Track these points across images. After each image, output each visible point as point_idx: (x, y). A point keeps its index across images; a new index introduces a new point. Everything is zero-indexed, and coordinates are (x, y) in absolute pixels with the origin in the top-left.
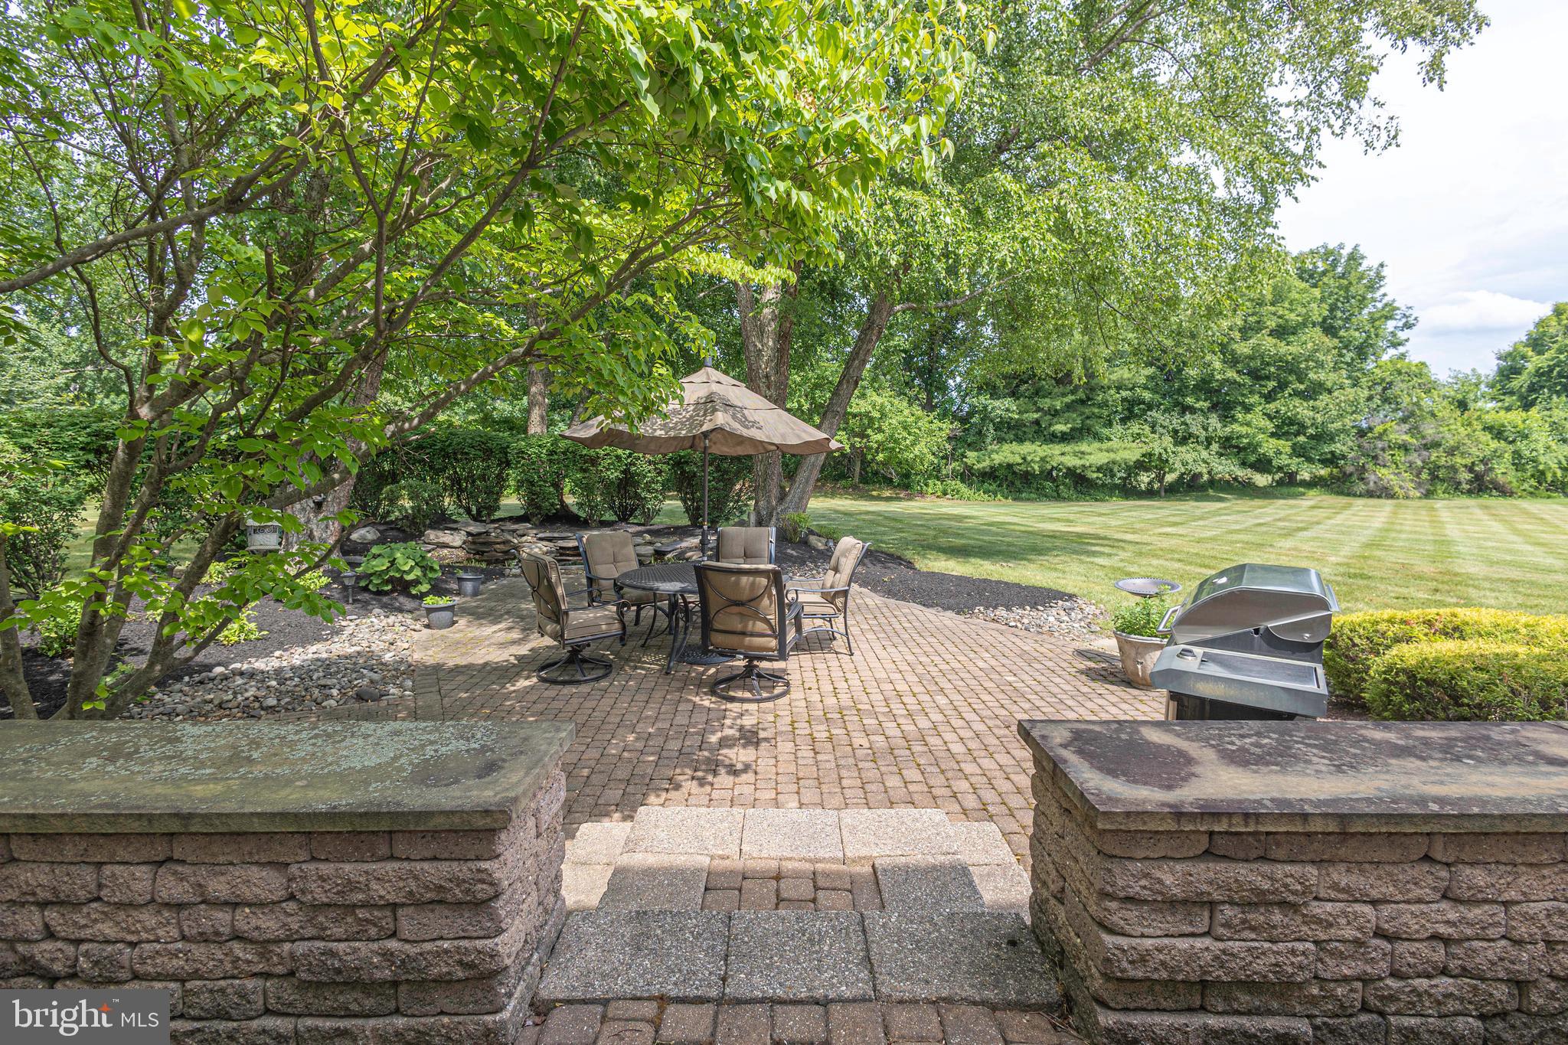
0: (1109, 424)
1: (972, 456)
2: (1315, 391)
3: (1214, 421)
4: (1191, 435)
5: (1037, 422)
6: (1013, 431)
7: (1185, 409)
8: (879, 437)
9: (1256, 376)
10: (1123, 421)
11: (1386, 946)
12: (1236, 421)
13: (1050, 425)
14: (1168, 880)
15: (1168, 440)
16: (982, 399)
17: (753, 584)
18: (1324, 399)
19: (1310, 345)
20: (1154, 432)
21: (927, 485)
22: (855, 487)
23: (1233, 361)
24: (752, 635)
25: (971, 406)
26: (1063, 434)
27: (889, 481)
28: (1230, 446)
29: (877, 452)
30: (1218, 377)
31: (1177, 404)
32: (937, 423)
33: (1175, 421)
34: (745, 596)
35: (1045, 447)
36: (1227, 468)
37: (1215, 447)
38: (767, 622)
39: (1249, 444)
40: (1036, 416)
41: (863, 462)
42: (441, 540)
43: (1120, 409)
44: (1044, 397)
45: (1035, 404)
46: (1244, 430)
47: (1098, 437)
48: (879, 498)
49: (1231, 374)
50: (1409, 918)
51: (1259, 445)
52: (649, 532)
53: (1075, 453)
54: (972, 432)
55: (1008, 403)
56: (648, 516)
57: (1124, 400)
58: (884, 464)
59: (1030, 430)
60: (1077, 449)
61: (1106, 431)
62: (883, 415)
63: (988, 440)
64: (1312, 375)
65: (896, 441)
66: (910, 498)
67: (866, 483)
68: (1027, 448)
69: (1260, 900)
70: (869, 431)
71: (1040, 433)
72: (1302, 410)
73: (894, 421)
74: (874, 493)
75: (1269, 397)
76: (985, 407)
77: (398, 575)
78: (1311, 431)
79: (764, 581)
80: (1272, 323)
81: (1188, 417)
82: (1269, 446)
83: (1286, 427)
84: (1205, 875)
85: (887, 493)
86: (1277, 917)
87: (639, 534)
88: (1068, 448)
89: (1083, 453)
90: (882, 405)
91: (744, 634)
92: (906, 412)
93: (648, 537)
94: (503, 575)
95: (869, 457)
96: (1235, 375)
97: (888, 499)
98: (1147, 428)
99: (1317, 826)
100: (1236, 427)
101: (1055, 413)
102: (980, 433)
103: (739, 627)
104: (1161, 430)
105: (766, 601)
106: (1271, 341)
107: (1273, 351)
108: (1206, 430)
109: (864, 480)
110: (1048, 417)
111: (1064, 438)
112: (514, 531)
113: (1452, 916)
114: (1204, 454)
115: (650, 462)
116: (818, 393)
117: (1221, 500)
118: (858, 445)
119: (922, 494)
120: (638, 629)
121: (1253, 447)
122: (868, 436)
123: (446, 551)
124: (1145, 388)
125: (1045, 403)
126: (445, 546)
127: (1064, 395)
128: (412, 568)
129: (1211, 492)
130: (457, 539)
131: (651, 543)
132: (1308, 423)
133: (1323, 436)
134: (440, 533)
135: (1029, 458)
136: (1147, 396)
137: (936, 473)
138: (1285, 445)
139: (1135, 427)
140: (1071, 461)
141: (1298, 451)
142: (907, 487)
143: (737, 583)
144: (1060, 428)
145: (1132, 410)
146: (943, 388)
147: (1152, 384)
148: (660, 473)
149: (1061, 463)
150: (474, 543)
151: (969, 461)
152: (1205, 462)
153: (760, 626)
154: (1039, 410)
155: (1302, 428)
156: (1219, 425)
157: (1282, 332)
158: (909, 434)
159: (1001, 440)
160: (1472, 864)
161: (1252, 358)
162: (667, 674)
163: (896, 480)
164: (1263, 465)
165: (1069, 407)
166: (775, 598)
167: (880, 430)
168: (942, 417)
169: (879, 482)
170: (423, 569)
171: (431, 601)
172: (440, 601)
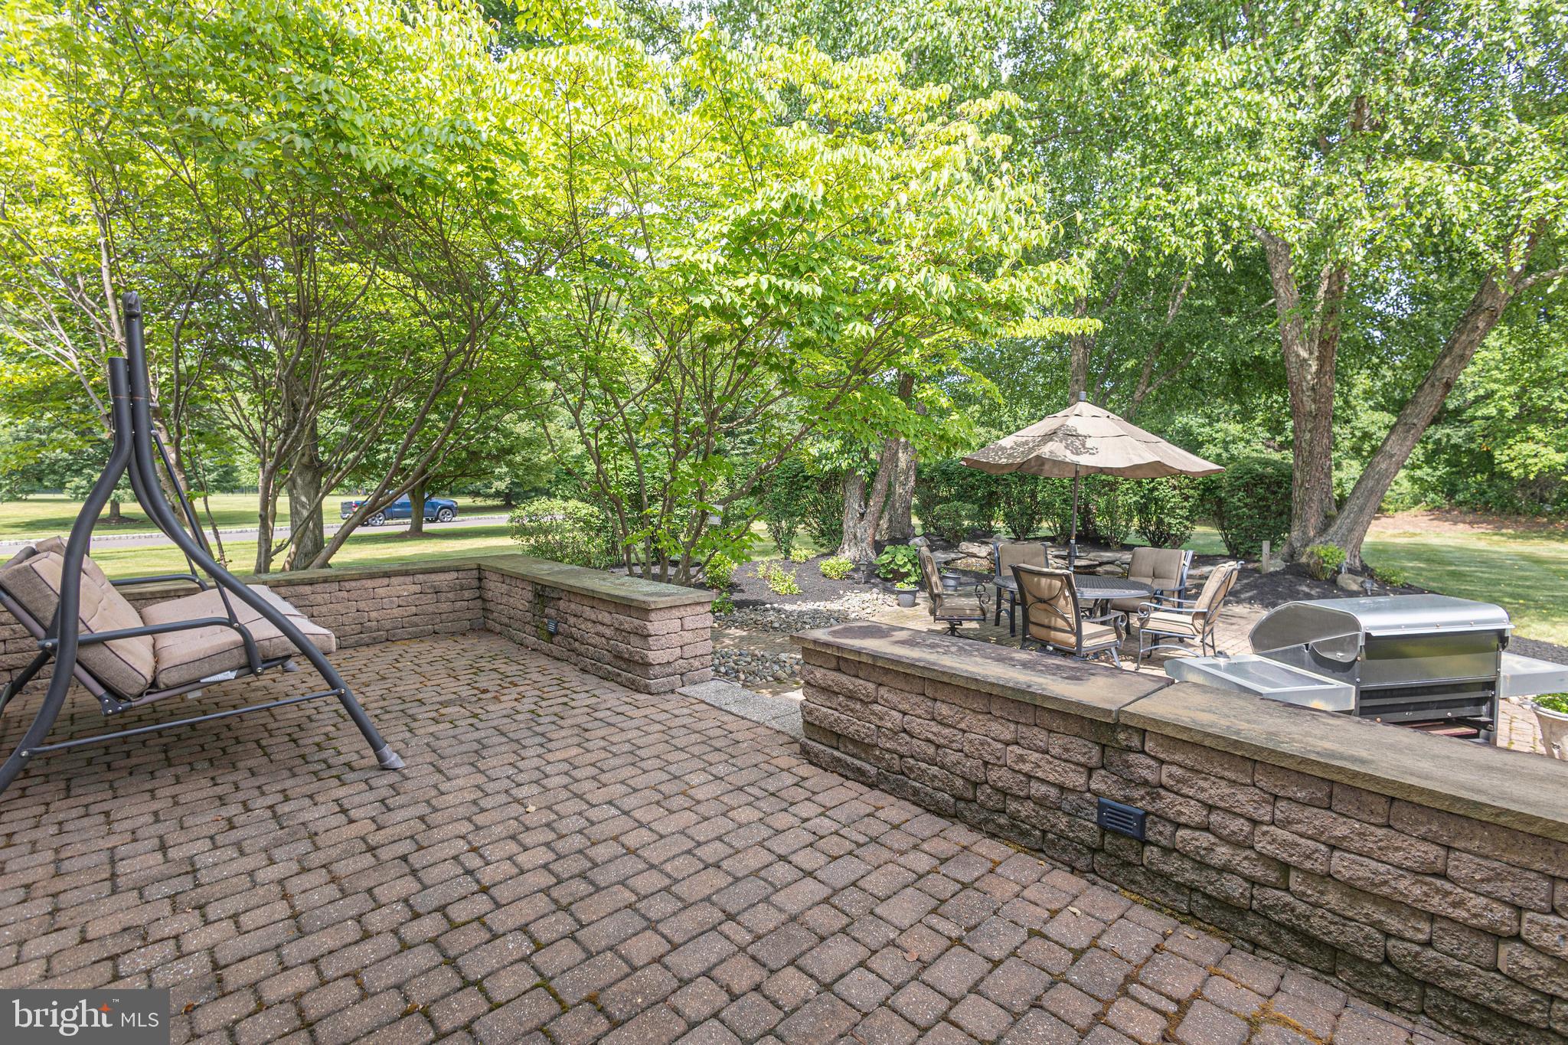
11: (908, 738)
14: (818, 675)
17: (1050, 585)
34: (1046, 595)
38: (1065, 619)
42: (970, 550)
50: (915, 725)
69: (851, 696)
77: (896, 568)
79: (1057, 583)
84: (833, 678)
86: (858, 706)
99: (864, 659)
105: (1062, 602)
113: (934, 729)
126: (974, 556)
128: (905, 564)
130: (984, 550)
134: (970, 545)
143: (1039, 583)
153: (1060, 623)
160: (943, 701)
166: (1070, 599)
170: (914, 565)
171: (899, 586)
172: (906, 588)
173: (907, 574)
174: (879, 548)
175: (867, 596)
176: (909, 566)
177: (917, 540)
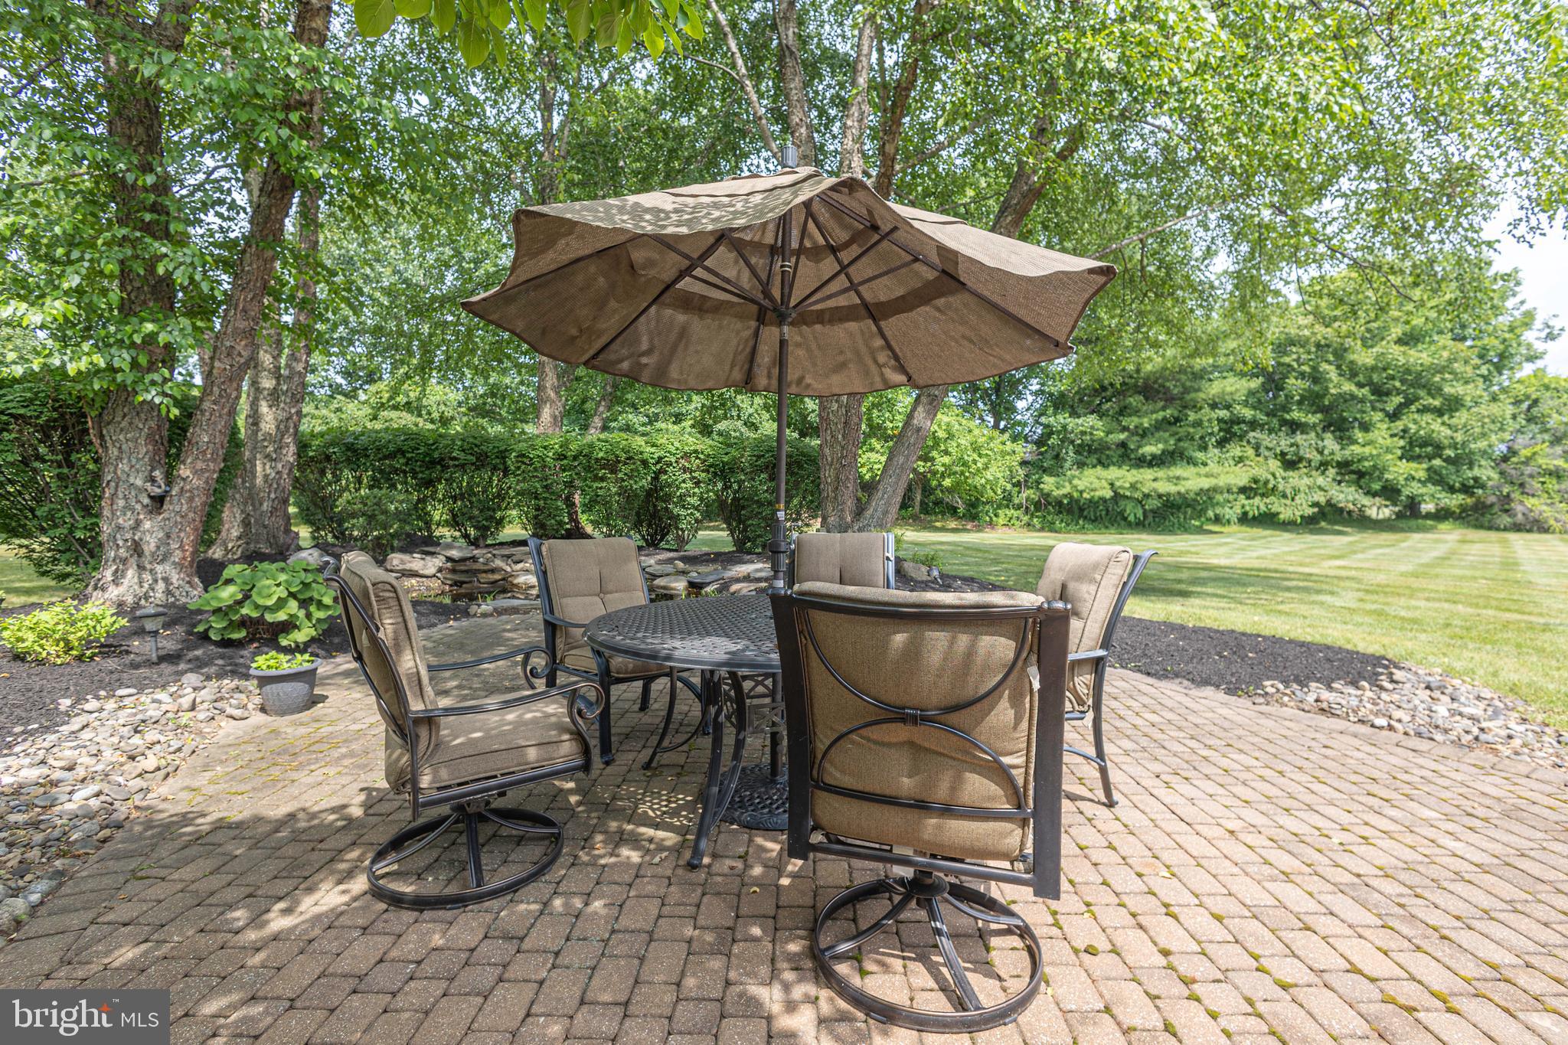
0: (1204, 448)
1: (1049, 483)
2: (1453, 405)
3: (1330, 443)
4: (1301, 459)
5: (1123, 445)
6: (1093, 453)
7: (1295, 427)
8: (946, 460)
9: (1380, 392)
10: (1221, 444)
12: (1355, 442)
13: (1139, 447)
15: (1274, 465)
16: (1060, 418)
17: (966, 657)
18: (1461, 417)
19: (1445, 354)
20: (1258, 455)
21: (996, 515)
22: (915, 518)
23: (1352, 372)
24: (948, 810)
25: (1046, 426)
26: (1154, 456)
27: (953, 511)
28: (1352, 472)
29: (943, 476)
30: (1333, 391)
31: (1284, 422)
32: (1009, 446)
33: (1284, 443)
34: (936, 694)
35: (1134, 472)
36: (1347, 496)
37: (1332, 472)
38: (1001, 774)
39: (1375, 467)
40: (1122, 436)
41: (924, 490)
42: (408, 566)
43: (1216, 429)
44: (1130, 415)
45: (1119, 422)
46: (1367, 450)
47: (1191, 461)
48: (943, 529)
49: (1348, 387)
51: (1384, 469)
52: (683, 559)
53: (1169, 479)
54: (1048, 456)
55: (1090, 421)
56: (682, 542)
57: (1220, 420)
58: (950, 490)
59: (1114, 454)
60: (1171, 474)
61: (1200, 455)
62: (951, 436)
63: (1067, 465)
64: (1447, 389)
65: (965, 464)
66: (979, 529)
67: (927, 513)
68: (1113, 473)
70: (934, 454)
71: (1125, 455)
72: (1437, 428)
73: (962, 441)
74: (938, 524)
75: (1394, 416)
76: (1064, 427)
77: (255, 614)
78: (1450, 453)
80: (1397, 331)
81: (1299, 438)
82: (1399, 470)
83: (1416, 448)
85: (953, 525)
87: (670, 561)
88: (1161, 473)
89: (1178, 478)
90: (948, 424)
91: (922, 806)
92: (976, 432)
93: (680, 565)
94: (466, 614)
95: (934, 483)
96: (1354, 388)
97: (954, 530)
98: (1250, 452)
100: (1356, 449)
101: (1144, 434)
102: (1057, 457)
103: (906, 785)
104: (1267, 453)
105: (1003, 712)
106: (1396, 350)
107: (1402, 360)
108: (1321, 453)
109: (925, 509)
110: (1136, 438)
111: (1155, 462)
112: (508, 557)
114: (1320, 481)
115: (685, 470)
116: (875, 413)
117: (1340, 533)
118: (922, 470)
119: (991, 524)
120: (646, 719)
121: (1378, 470)
122: (933, 459)
123: (414, 581)
124: (1246, 403)
125: (1132, 422)
126: (414, 574)
127: (1153, 412)
128: (281, 603)
129: (1323, 524)
130: (431, 565)
131: (684, 573)
132: (1446, 442)
133: (1463, 459)
134: (406, 557)
135: (1118, 484)
136: (1248, 413)
137: (1007, 500)
138: (1419, 470)
139: (1235, 450)
140: (1164, 487)
141: (1435, 478)
142: (974, 517)
143: (913, 653)
144: (1150, 449)
145: (1230, 432)
146: (1012, 409)
147: (1253, 399)
148: (697, 484)
149: (1155, 490)
150: (453, 571)
151: (1045, 487)
152: (1320, 488)
153: (978, 788)
154: (1125, 429)
155: (1439, 448)
156: (1337, 447)
157: (1410, 339)
158: (980, 456)
159: (1081, 465)
161: (1374, 369)
162: (692, 867)
163: (961, 510)
164: (1390, 492)
165: (1159, 426)
167: (946, 453)
168: (1015, 439)
169: (943, 513)
170: (304, 603)
171: (266, 662)
172: (285, 664)
173: (288, 626)
174: (209, 573)
175: (158, 702)
176: (293, 606)
177: (304, 554)
